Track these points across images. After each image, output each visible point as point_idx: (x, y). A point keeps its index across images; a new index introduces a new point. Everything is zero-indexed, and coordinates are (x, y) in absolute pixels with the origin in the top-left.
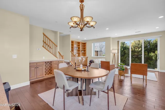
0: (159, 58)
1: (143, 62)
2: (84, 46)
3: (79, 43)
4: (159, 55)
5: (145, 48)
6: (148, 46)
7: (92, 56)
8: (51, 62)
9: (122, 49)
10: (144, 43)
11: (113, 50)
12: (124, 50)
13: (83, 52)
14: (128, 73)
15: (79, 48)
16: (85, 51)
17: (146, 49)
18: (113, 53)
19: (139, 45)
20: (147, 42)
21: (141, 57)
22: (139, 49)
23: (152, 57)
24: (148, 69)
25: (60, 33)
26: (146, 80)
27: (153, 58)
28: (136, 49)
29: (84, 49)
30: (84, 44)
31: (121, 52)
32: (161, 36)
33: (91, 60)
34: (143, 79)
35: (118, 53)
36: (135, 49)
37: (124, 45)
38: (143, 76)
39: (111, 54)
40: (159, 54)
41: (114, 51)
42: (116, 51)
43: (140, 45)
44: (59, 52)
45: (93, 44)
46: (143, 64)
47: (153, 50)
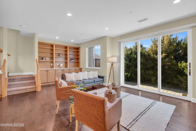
0: (190, 73)
3: (66, 47)
4: (190, 67)
13: (74, 60)
15: (66, 55)
29: (77, 57)
32: (194, 24)
40: (190, 64)
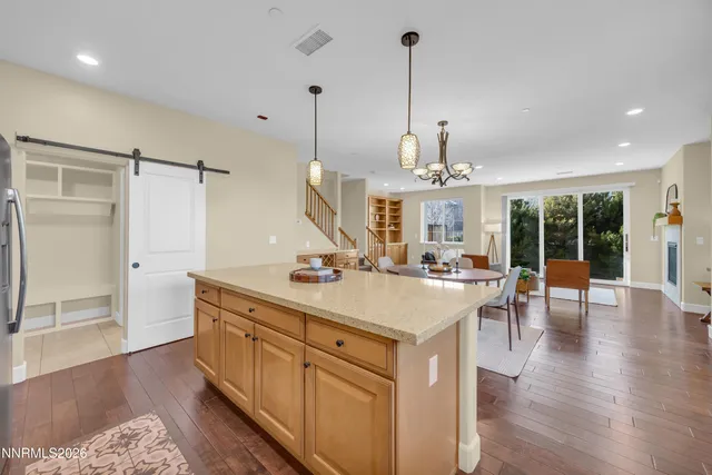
0: (627, 248)
1: (581, 257)
2: (396, 210)
3: (380, 201)
4: (627, 240)
5: (586, 216)
6: (597, 211)
7: (422, 241)
8: (332, 256)
9: (515, 221)
10: (585, 201)
11: (488, 222)
12: (520, 221)
13: (393, 228)
14: (536, 289)
15: (382, 217)
16: (397, 225)
17: (591, 219)
18: (487, 233)
19: (568, 207)
20: (593, 199)
21: (576, 244)
22: (568, 219)
23: (610, 244)
24: (592, 280)
25: (343, 176)
26: (587, 303)
27: (614, 248)
28: (561, 219)
29: (396, 220)
30: (396, 206)
31: (514, 228)
32: (634, 184)
33: (427, 254)
34: (580, 302)
35: (504, 232)
36: (554, 220)
37: (519, 206)
38: (577, 291)
39: (483, 235)
40: (627, 235)
41: (491, 228)
42: (498, 228)
43: (571, 209)
44: (340, 229)
45: (422, 204)
46: (580, 263)
47: (613, 225)
